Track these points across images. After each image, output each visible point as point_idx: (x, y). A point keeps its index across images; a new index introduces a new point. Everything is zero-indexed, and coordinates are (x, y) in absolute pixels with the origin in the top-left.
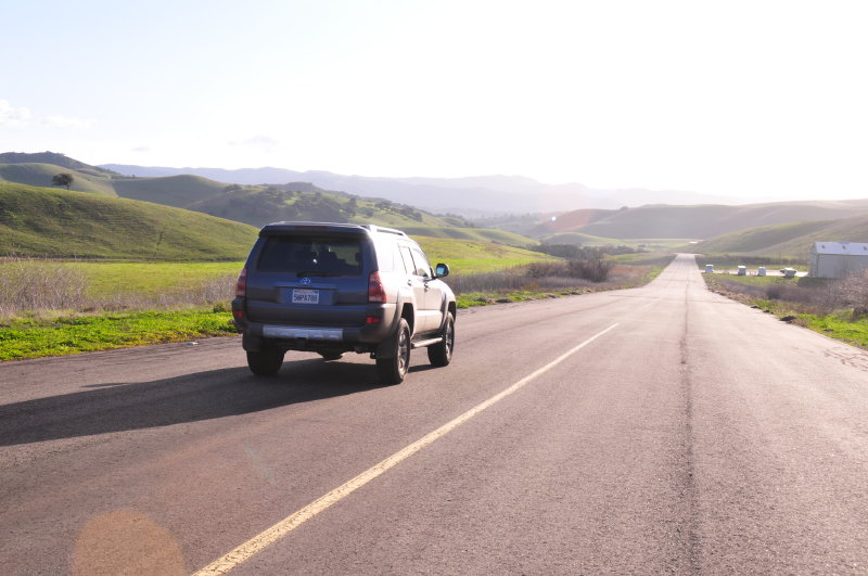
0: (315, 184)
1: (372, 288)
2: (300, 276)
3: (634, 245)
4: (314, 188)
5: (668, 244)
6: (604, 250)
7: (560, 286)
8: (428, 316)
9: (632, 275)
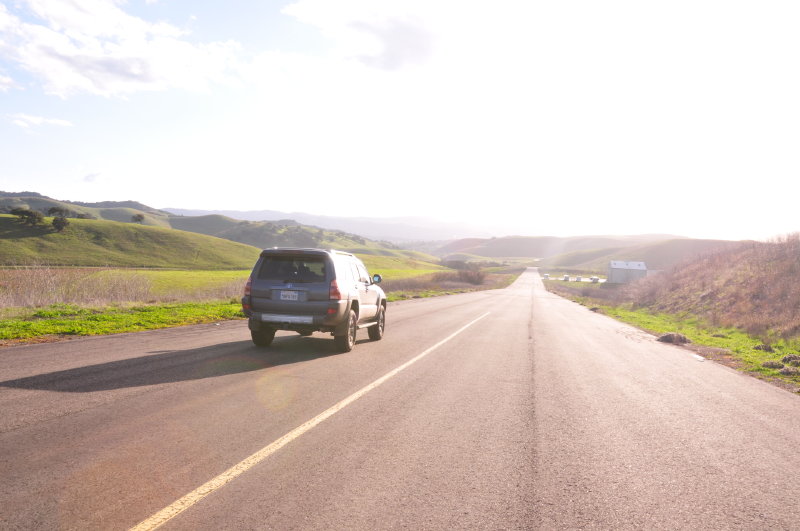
0: (298, 221)
1: (332, 291)
2: (286, 282)
3: (499, 261)
4: (296, 223)
5: (521, 261)
6: (481, 264)
7: (454, 287)
8: (368, 309)
9: (499, 280)
